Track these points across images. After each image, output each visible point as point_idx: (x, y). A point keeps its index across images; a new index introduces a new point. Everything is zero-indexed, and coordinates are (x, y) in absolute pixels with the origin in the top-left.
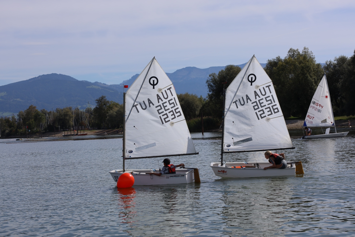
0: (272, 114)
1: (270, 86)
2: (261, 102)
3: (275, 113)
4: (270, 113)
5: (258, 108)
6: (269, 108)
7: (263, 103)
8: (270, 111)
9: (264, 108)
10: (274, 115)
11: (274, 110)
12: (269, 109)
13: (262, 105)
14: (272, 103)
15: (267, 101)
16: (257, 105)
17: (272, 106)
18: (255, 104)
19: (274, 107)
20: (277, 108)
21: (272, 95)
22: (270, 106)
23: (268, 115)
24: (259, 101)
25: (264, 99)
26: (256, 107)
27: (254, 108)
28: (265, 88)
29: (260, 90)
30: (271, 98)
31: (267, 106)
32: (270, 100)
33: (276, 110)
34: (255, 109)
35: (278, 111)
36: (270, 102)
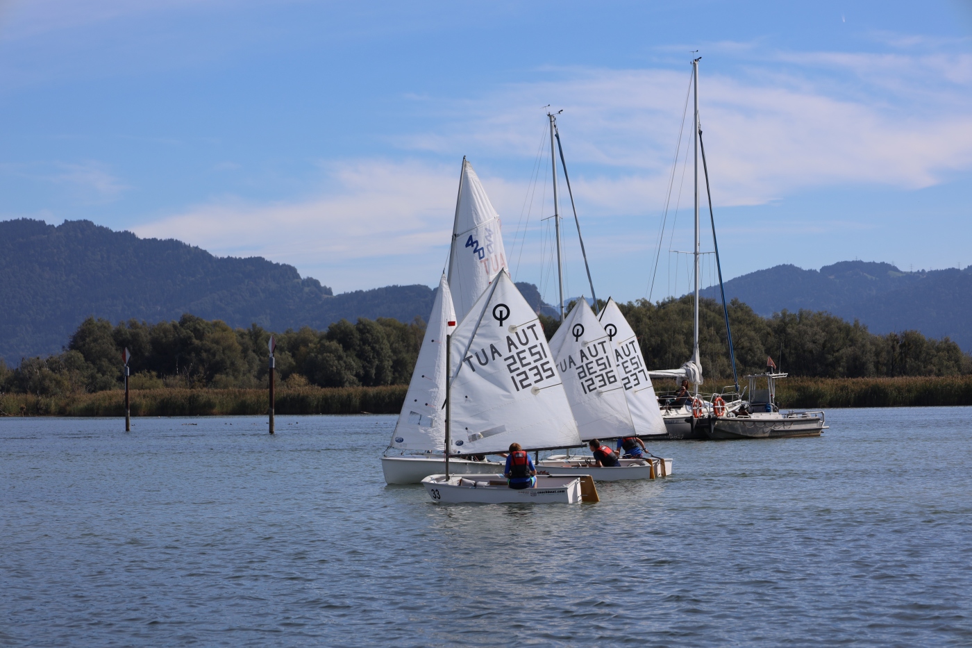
0: (605, 384)
1: (605, 342)
2: (590, 366)
3: (610, 383)
4: (602, 383)
5: (586, 376)
6: (602, 375)
7: (592, 368)
8: (603, 380)
9: (593, 376)
10: (609, 386)
11: (609, 378)
12: (600, 378)
13: (591, 371)
14: (606, 368)
15: (599, 365)
16: (584, 371)
17: (607, 373)
18: (581, 370)
19: (610, 375)
20: (614, 376)
21: (607, 357)
22: (604, 372)
23: (600, 387)
24: (587, 365)
25: (595, 362)
26: (582, 375)
27: (580, 376)
28: (597, 346)
29: (588, 348)
30: (605, 360)
31: (599, 373)
32: (604, 364)
33: (612, 379)
34: (581, 378)
35: (616, 381)
36: (603, 367)
